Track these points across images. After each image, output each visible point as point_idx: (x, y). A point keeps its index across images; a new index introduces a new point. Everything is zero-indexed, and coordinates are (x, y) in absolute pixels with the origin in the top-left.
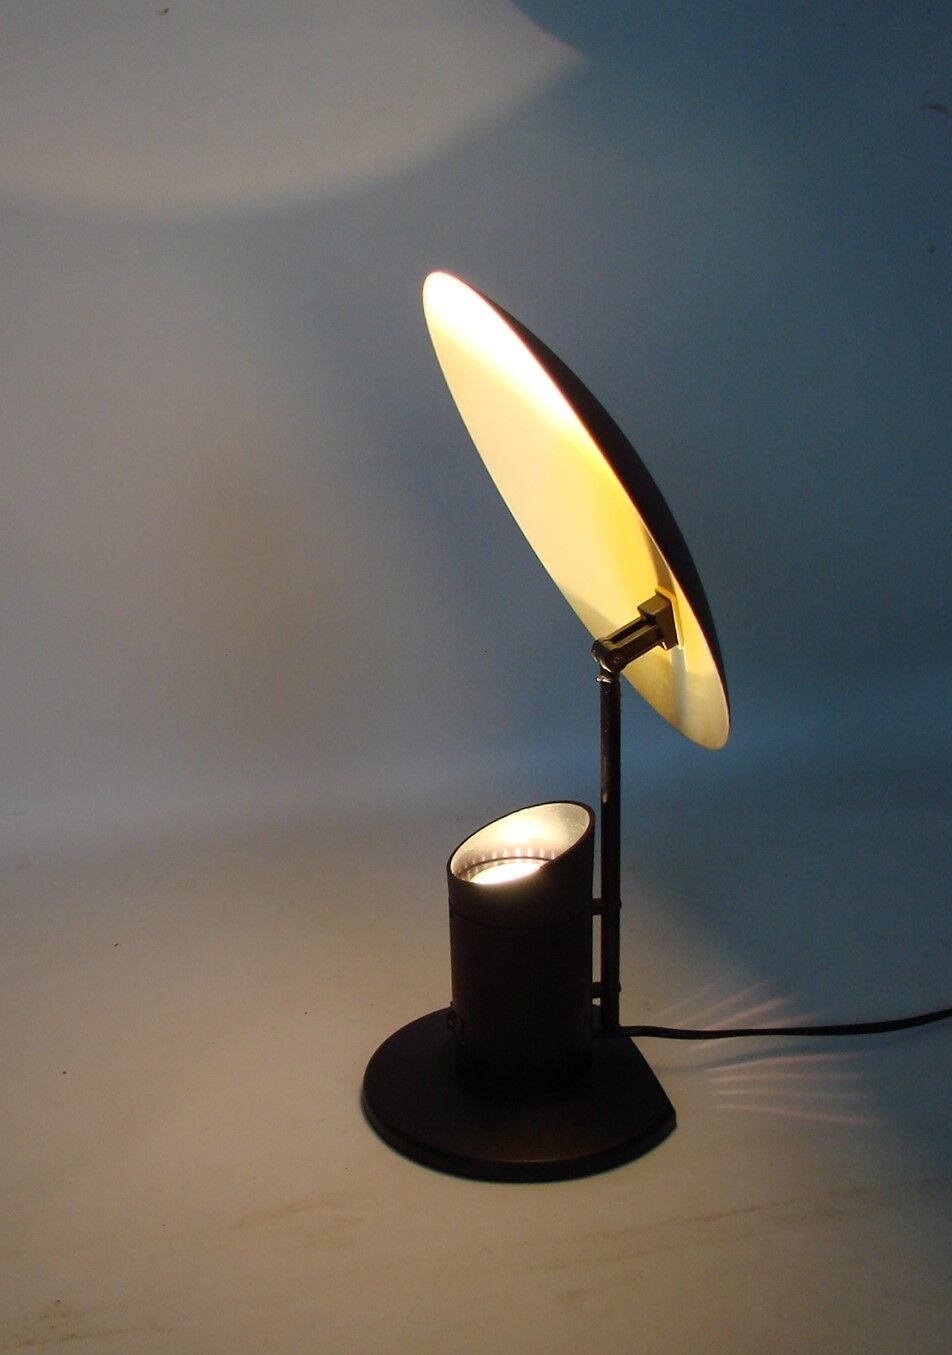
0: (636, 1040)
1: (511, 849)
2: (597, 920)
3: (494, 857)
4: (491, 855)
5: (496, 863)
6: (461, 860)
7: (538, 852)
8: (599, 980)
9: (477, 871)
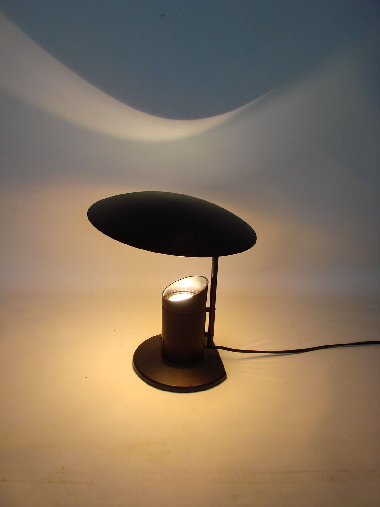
0: (218, 350)
1: (184, 289)
2: (208, 314)
3: (178, 291)
4: (177, 290)
5: (179, 293)
6: (167, 291)
7: (192, 291)
8: (208, 331)
9: (172, 295)
